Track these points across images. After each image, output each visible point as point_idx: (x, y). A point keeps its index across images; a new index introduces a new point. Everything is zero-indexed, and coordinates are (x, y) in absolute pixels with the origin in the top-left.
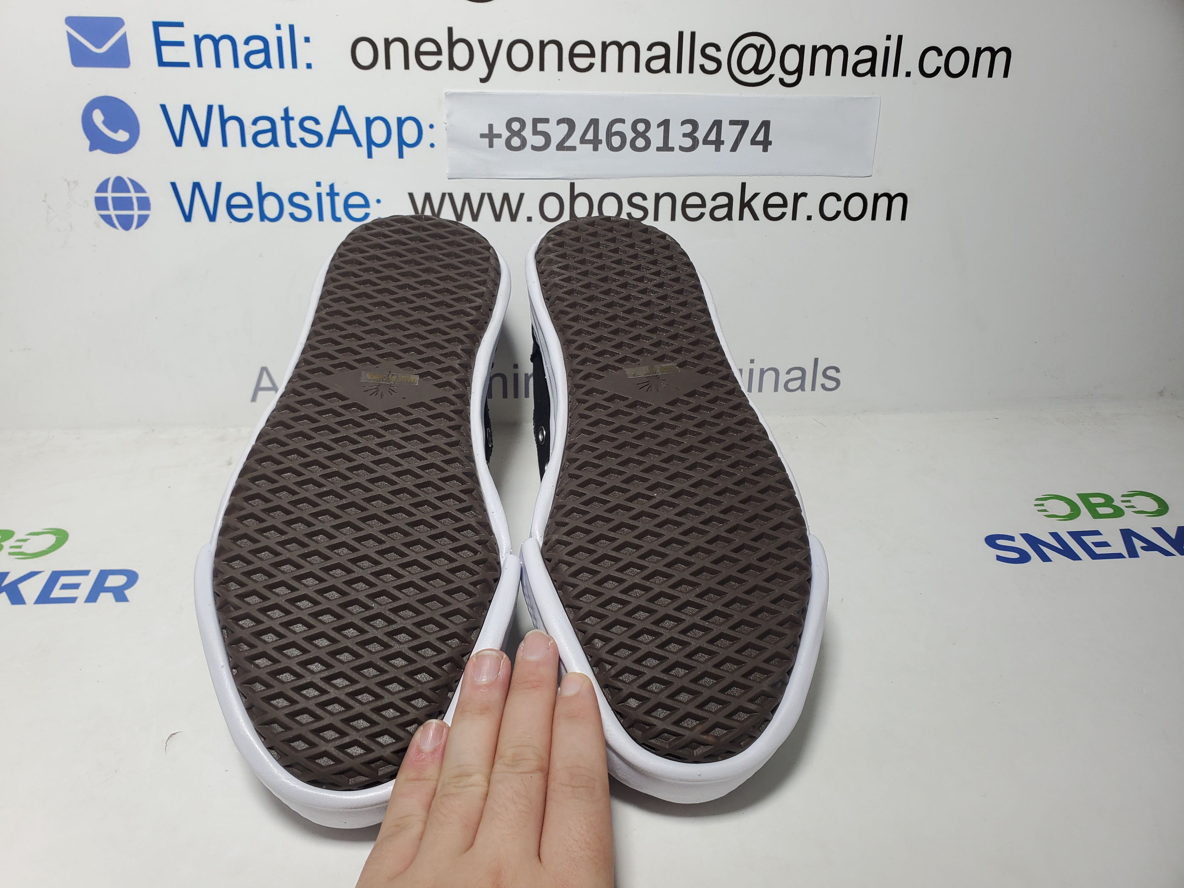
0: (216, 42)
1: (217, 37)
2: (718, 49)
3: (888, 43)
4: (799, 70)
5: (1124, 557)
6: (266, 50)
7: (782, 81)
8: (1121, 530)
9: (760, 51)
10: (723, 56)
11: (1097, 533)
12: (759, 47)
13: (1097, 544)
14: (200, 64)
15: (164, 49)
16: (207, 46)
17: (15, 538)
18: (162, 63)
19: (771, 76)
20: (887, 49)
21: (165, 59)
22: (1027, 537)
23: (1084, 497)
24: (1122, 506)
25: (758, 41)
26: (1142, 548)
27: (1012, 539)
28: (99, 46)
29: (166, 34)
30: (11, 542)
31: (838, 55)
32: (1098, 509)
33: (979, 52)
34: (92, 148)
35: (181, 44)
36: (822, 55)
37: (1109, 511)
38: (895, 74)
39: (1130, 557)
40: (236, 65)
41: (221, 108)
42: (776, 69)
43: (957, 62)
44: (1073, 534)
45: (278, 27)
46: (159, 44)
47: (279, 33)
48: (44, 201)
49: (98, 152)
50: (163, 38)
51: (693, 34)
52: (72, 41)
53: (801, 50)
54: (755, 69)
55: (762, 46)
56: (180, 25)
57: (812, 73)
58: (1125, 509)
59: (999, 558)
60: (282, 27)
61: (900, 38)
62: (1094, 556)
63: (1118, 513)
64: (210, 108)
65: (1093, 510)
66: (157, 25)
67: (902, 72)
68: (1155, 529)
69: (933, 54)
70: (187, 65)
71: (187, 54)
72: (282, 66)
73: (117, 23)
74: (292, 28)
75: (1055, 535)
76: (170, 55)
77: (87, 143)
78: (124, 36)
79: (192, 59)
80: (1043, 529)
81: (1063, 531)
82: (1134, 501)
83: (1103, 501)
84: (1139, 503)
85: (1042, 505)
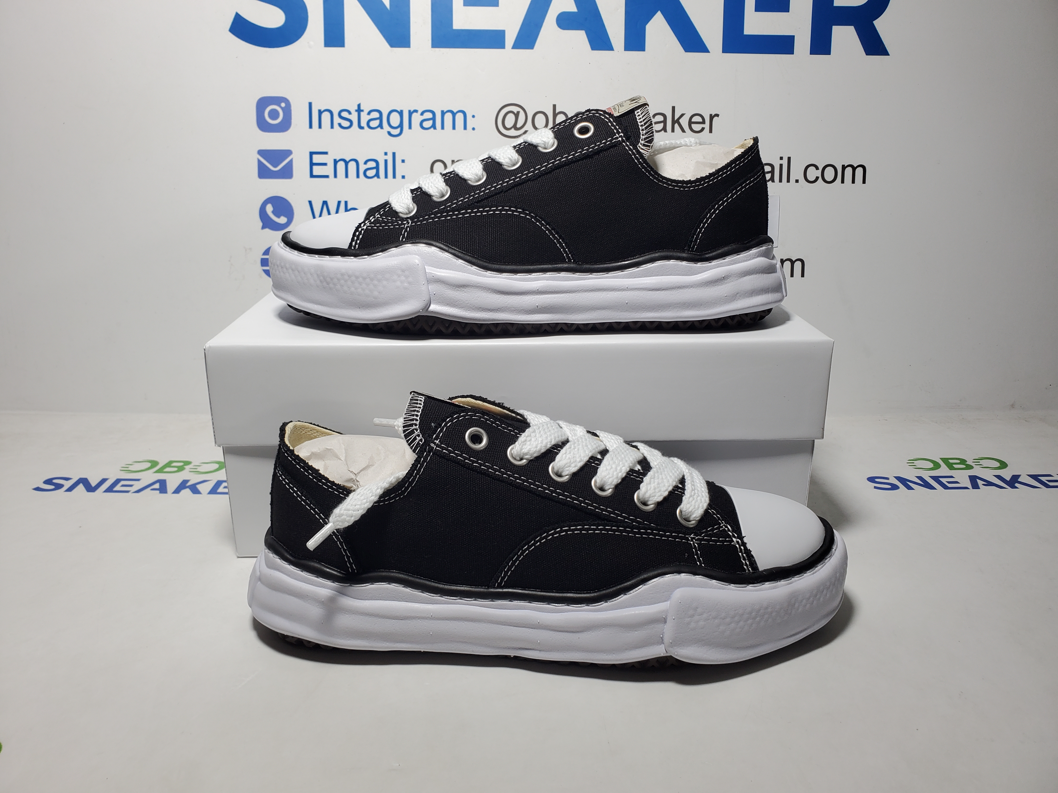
0: (346, 163)
1: (348, 160)
3: (781, 162)
5: (969, 489)
6: (377, 168)
8: (969, 476)
11: (952, 477)
13: (949, 482)
14: (335, 176)
15: (315, 168)
16: (341, 165)
17: (193, 464)
18: (312, 176)
20: (781, 165)
21: (315, 173)
22: (898, 478)
23: (945, 460)
24: (973, 464)
26: (983, 485)
27: (887, 479)
28: (275, 167)
29: (316, 159)
30: (191, 466)
32: (954, 465)
33: (844, 168)
34: (263, 228)
35: (325, 164)
37: (964, 466)
38: (788, 181)
39: (973, 488)
40: (358, 176)
41: (346, 203)
43: (829, 174)
44: (932, 477)
45: (386, 154)
46: (312, 164)
47: (386, 157)
48: (229, 261)
49: (267, 230)
50: (314, 161)
52: (260, 163)
56: (326, 153)
58: (974, 466)
59: (875, 487)
60: (388, 154)
61: (789, 158)
62: (945, 487)
63: (969, 467)
64: (339, 203)
65: (951, 467)
66: (312, 154)
67: (792, 179)
68: (995, 476)
69: (812, 168)
70: (327, 177)
71: (328, 169)
72: (386, 177)
73: (289, 153)
74: (394, 154)
75: (920, 478)
76: (317, 170)
77: (261, 224)
78: (291, 161)
79: (331, 174)
80: (911, 475)
81: (926, 476)
82: (982, 462)
83: (958, 461)
84: (985, 463)
85: (913, 463)
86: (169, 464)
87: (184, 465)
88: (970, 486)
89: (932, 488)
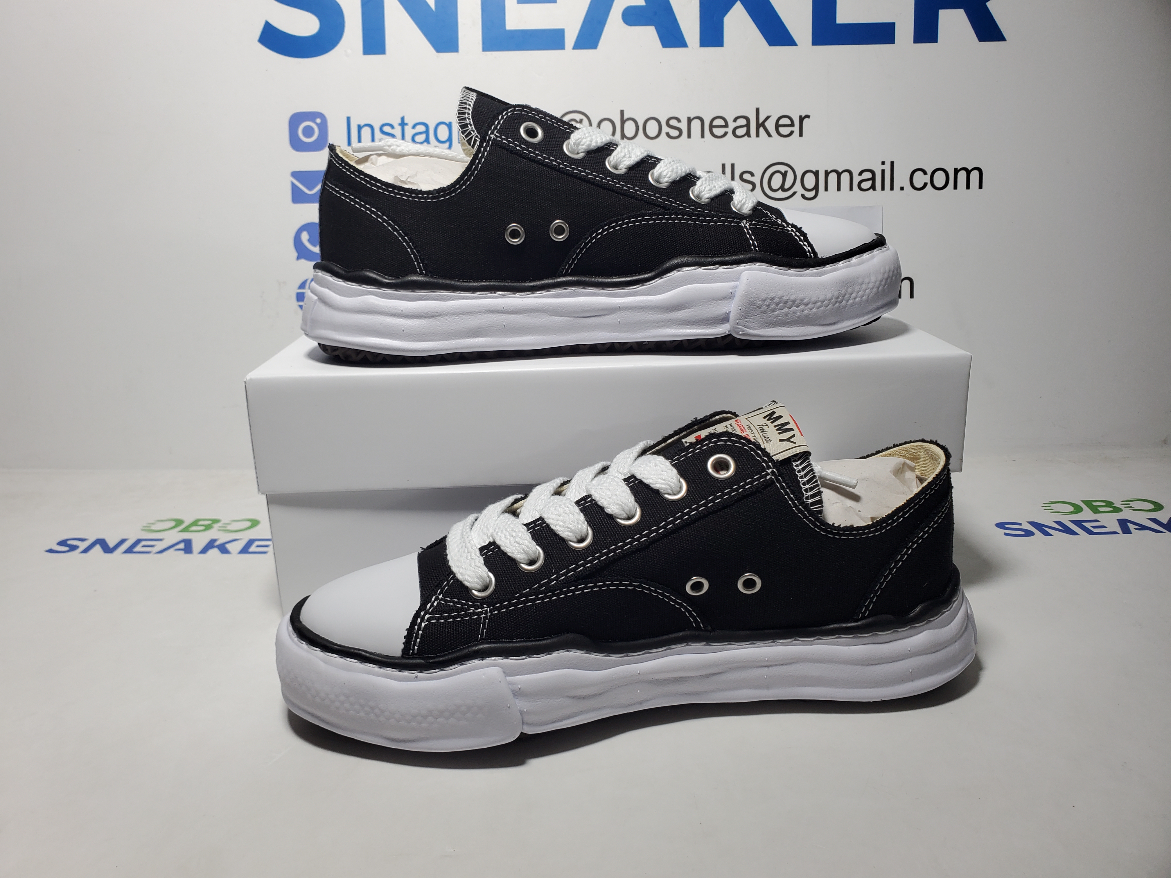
2: (752, 174)
3: (883, 167)
4: (816, 188)
5: (1118, 533)
7: (803, 196)
8: (1118, 520)
9: (784, 175)
10: (756, 180)
11: (1096, 521)
12: (783, 172)
13: (1095, 527)
17: (222, 522)
19: (795, 193)
20: (883, 171)
22: (1033, 524)
23: (1088, 503)
24: (1122, 507)
25: (783, 168)
26: (1136, 529)
27: (1020, 524)
28: (311, 189)
30: (220, 524)
31: (845, 177)
32: (1099, 508)
33: (956, 171)
34: (298, 258)
36: (833, 177)
37: (1111, 509)
38: (892, 188)
39: (1124, 533)
42: (798, 187)
43: (940, 179)
44: (1073, 522)
48: (261, 297)
49: (303, 261)
51: (733, 166)
52: (294, 188)
53: (816, 174)
54: (782, 188)
55: (786, 172)
57: (826, 189)
58: (1123, 508)
59: (1006, 534)
61: (892, 163)
62: (1090, 532)
63: (1117, 510)
65: (1095, 510)
67: (897, 186)
68: (1150, 519)
69: (919, 174)
75: (1057, 522)
77: (295, 255)
80: (1048, 519)
81: (1066, 520)
82: (1132, 504)
83: (1104, 504)
84: (1136, 505)
85: (1050, 506)
86: (195, 523)
87: (212, 523)
88: (1119, 531)
89: (1074, 533)
